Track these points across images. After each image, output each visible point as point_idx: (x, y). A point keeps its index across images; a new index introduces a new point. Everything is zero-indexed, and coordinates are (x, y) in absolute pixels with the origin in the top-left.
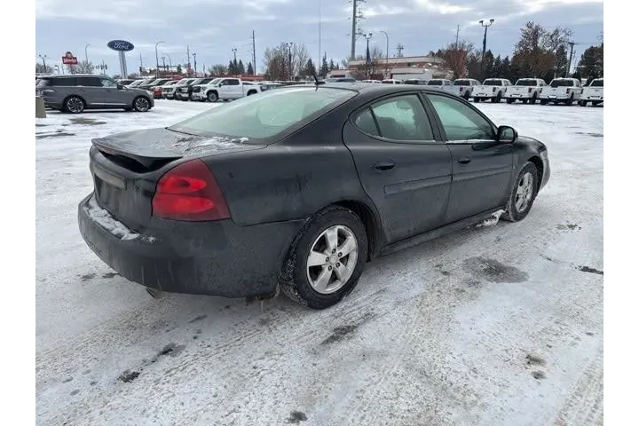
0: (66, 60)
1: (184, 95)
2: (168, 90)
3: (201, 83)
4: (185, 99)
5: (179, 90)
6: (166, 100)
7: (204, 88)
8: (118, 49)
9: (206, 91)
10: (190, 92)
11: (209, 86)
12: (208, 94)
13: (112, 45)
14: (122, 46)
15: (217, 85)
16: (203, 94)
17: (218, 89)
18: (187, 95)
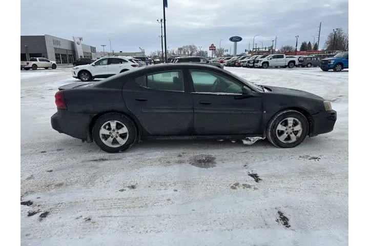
0: (211, 48)
1: (250, 65)
2: (244, 62)
3: (261, 58)
4: (251, 67)
5: (249, 62)
6: (242, 68)
7: (261, 61)
8: (234, 41)
9: (261, 63)
10: (254, 63)
11: (265, 60)
12: (263, 64)
13: (231, 39)
14: (236, 39)
15: (269, 58)
16: (260, 64)
17: (269, 61)
18: (252, 65)
